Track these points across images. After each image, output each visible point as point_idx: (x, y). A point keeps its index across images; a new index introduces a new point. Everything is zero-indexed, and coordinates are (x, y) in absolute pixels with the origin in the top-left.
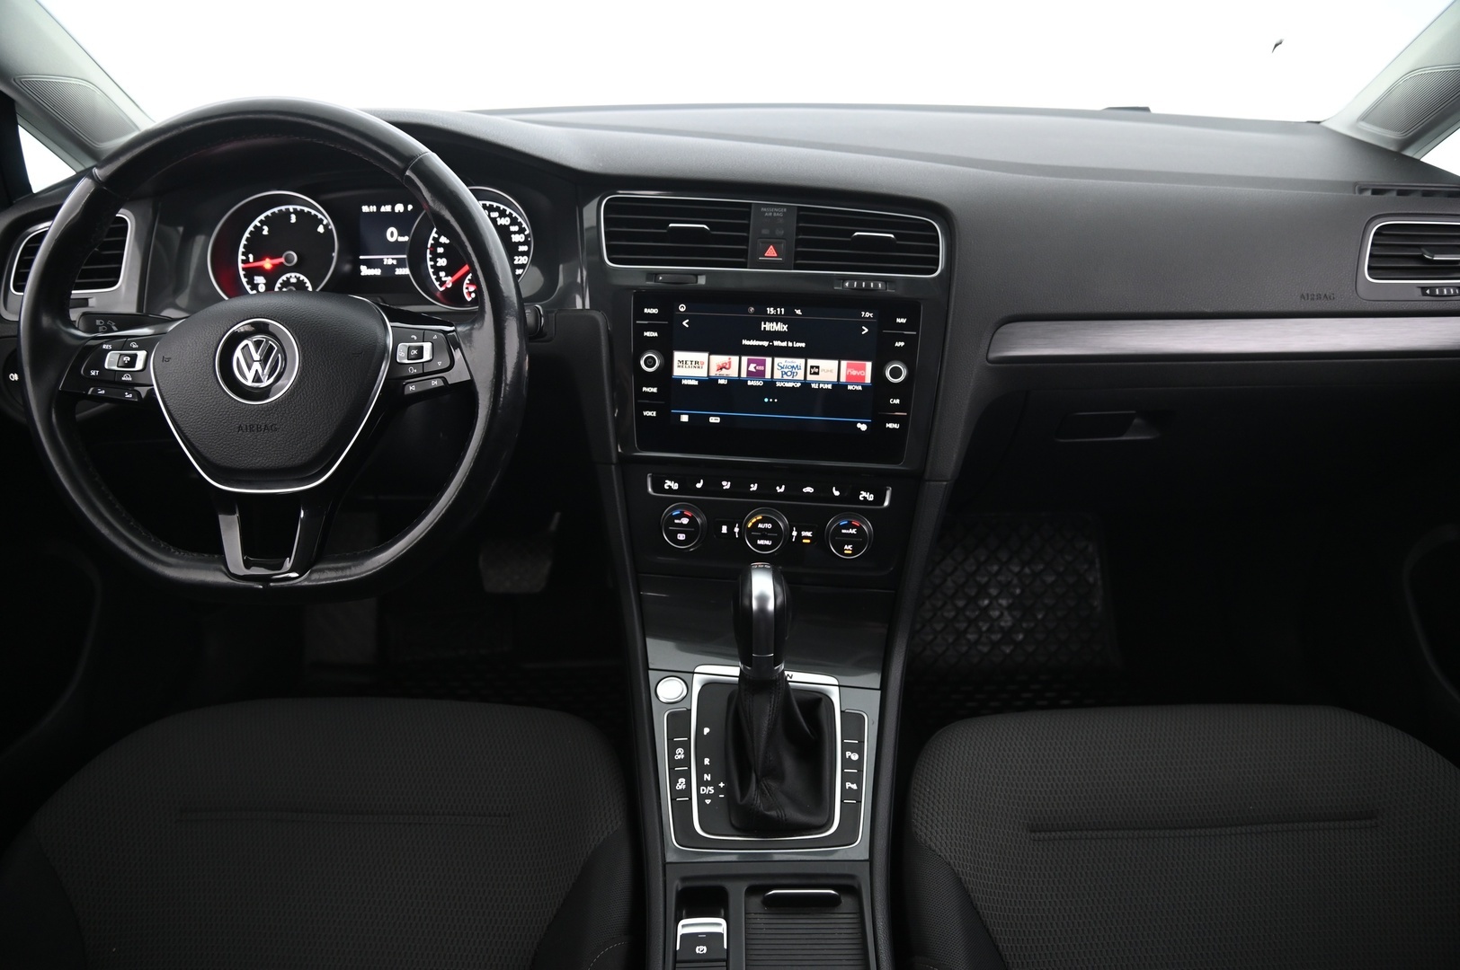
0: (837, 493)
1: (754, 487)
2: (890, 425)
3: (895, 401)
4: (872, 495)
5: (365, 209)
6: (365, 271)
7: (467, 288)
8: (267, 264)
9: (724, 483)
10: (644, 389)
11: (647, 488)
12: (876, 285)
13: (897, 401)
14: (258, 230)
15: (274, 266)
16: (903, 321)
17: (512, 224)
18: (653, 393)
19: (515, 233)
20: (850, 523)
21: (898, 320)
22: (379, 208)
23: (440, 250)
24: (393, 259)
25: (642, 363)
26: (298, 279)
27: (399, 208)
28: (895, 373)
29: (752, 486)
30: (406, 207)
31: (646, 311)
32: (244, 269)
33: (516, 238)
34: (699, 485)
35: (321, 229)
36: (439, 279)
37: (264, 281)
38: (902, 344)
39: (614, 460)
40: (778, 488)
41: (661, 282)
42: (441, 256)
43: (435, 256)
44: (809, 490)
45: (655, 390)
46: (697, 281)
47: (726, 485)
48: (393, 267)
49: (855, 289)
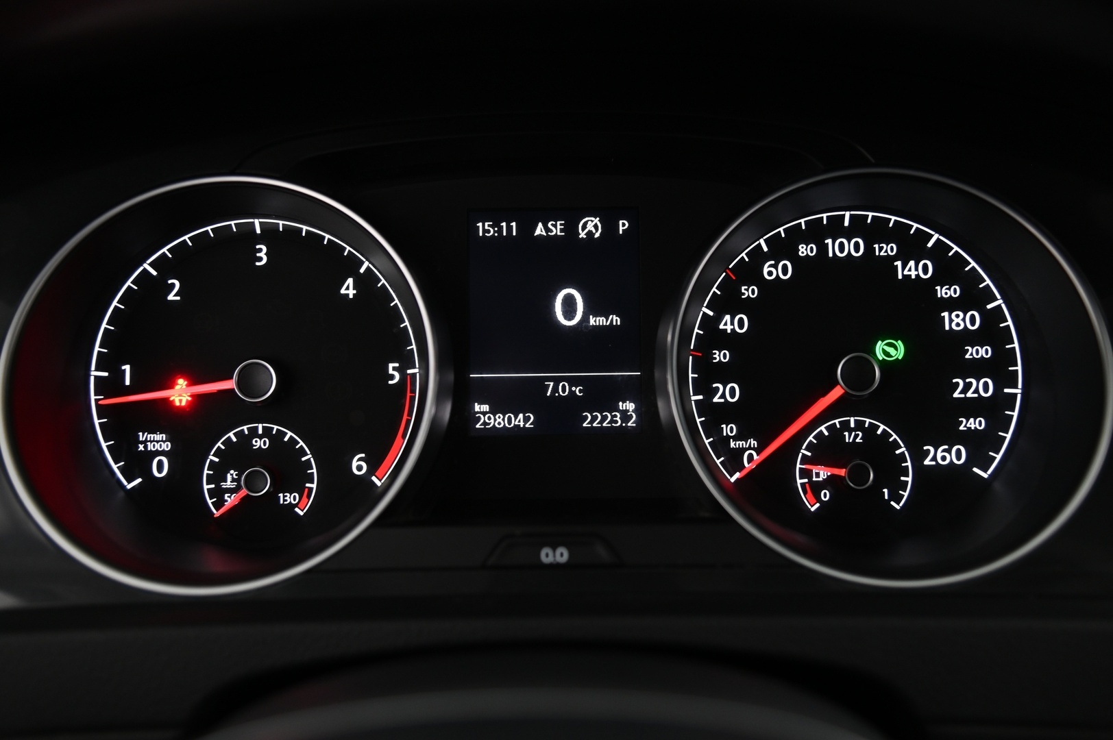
5: (484, 228)
6: (486, 417)
7: (805, 473)
8: (181, 394)
14: (152, 288)
15: (197, 398)
17: (939, 278)
19: (951, 305)
22: (527, 228)
23: (721, 356)
24: (573, 382)
26: (276, 439)
27: (591, 226)
30: (609, 226)
32: (102, 410)
33: (956, 321)
35: (349, 289)
36: (721, 444)
37: (167, 446)
42: (724, 373)
43: (709, 375)
48: (573, 407)
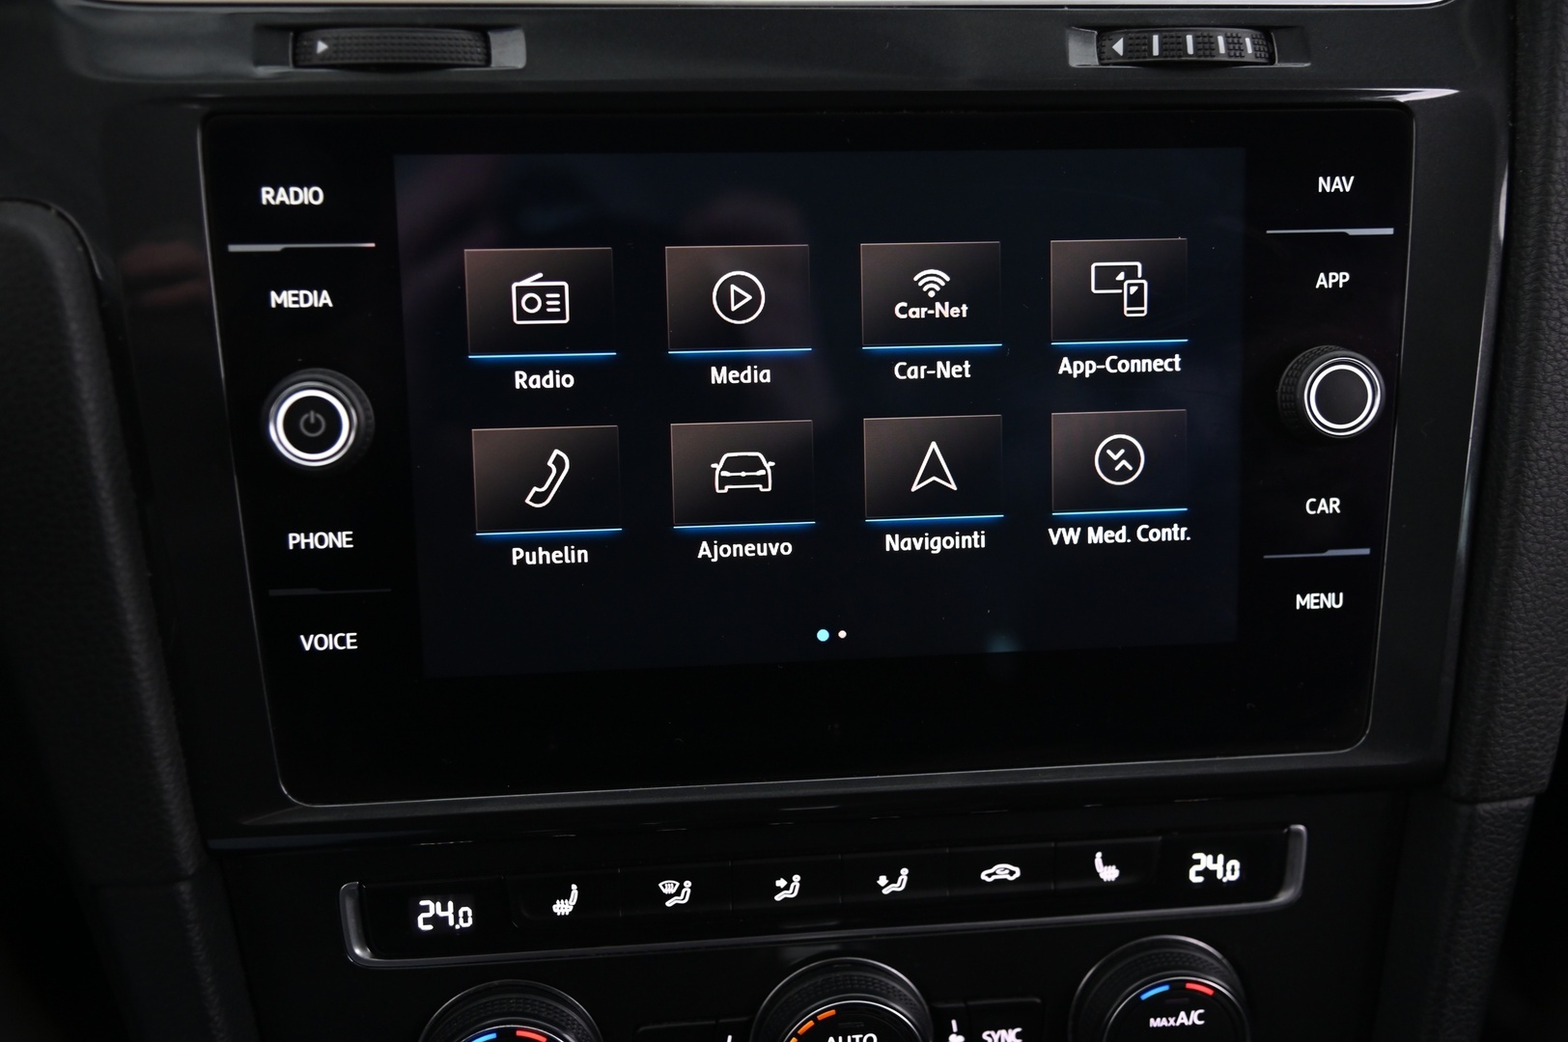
0: (1109, 873)
1: (788, 889)
2: (1309, 601)
3: (1323, 506)
4: (1235, 863)
9: (668, 887)
10: (295, 539)
11: (344, 949)
12: (1234, 44)
13: (1331, 506)
16: (1343, 184)
18: (335, 550)
20: (1178, 988)
21: (1324, 184)
25: (277, 433)
28: (1340, 398)
29: (781, 883)
31: (267, 195)
34: (563, 908)
38: (1342, 278)
39: (189, 864)
40: (883, 880)
41: (325, 62)
44: (1003, 872)
45: (342, 540)
46: (488, 61)
47: (676, 892)
49: (1156, 65)
